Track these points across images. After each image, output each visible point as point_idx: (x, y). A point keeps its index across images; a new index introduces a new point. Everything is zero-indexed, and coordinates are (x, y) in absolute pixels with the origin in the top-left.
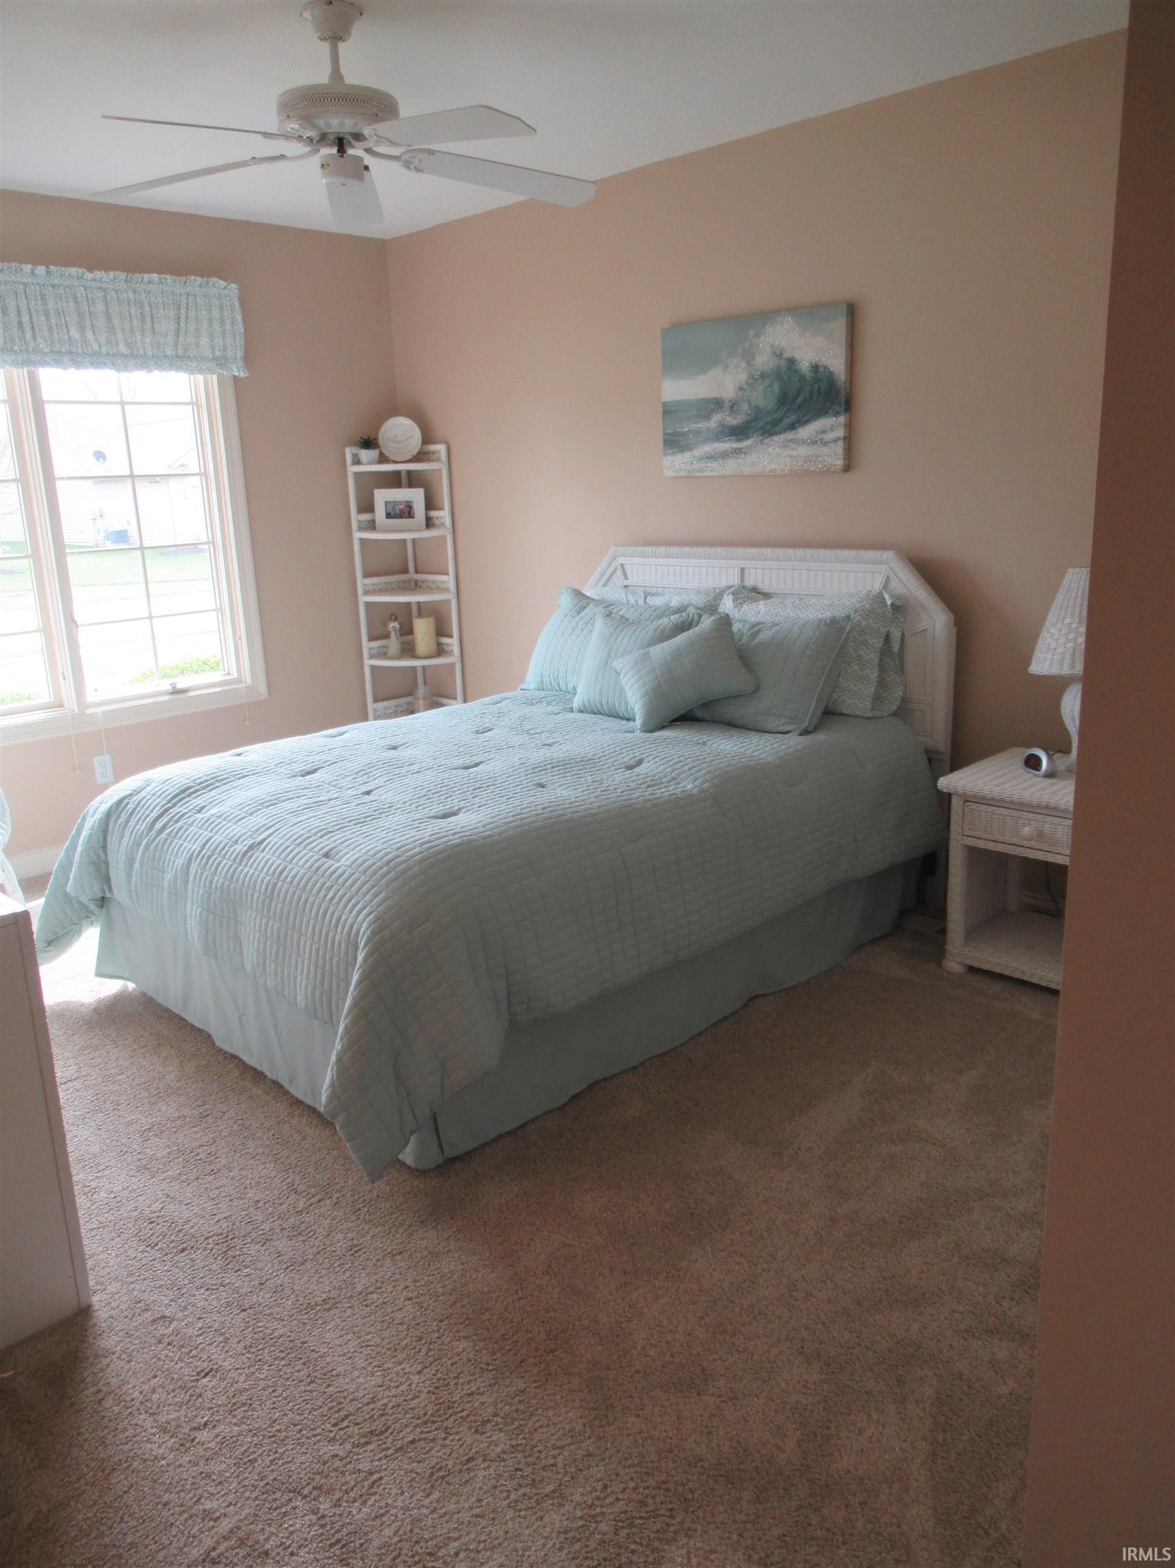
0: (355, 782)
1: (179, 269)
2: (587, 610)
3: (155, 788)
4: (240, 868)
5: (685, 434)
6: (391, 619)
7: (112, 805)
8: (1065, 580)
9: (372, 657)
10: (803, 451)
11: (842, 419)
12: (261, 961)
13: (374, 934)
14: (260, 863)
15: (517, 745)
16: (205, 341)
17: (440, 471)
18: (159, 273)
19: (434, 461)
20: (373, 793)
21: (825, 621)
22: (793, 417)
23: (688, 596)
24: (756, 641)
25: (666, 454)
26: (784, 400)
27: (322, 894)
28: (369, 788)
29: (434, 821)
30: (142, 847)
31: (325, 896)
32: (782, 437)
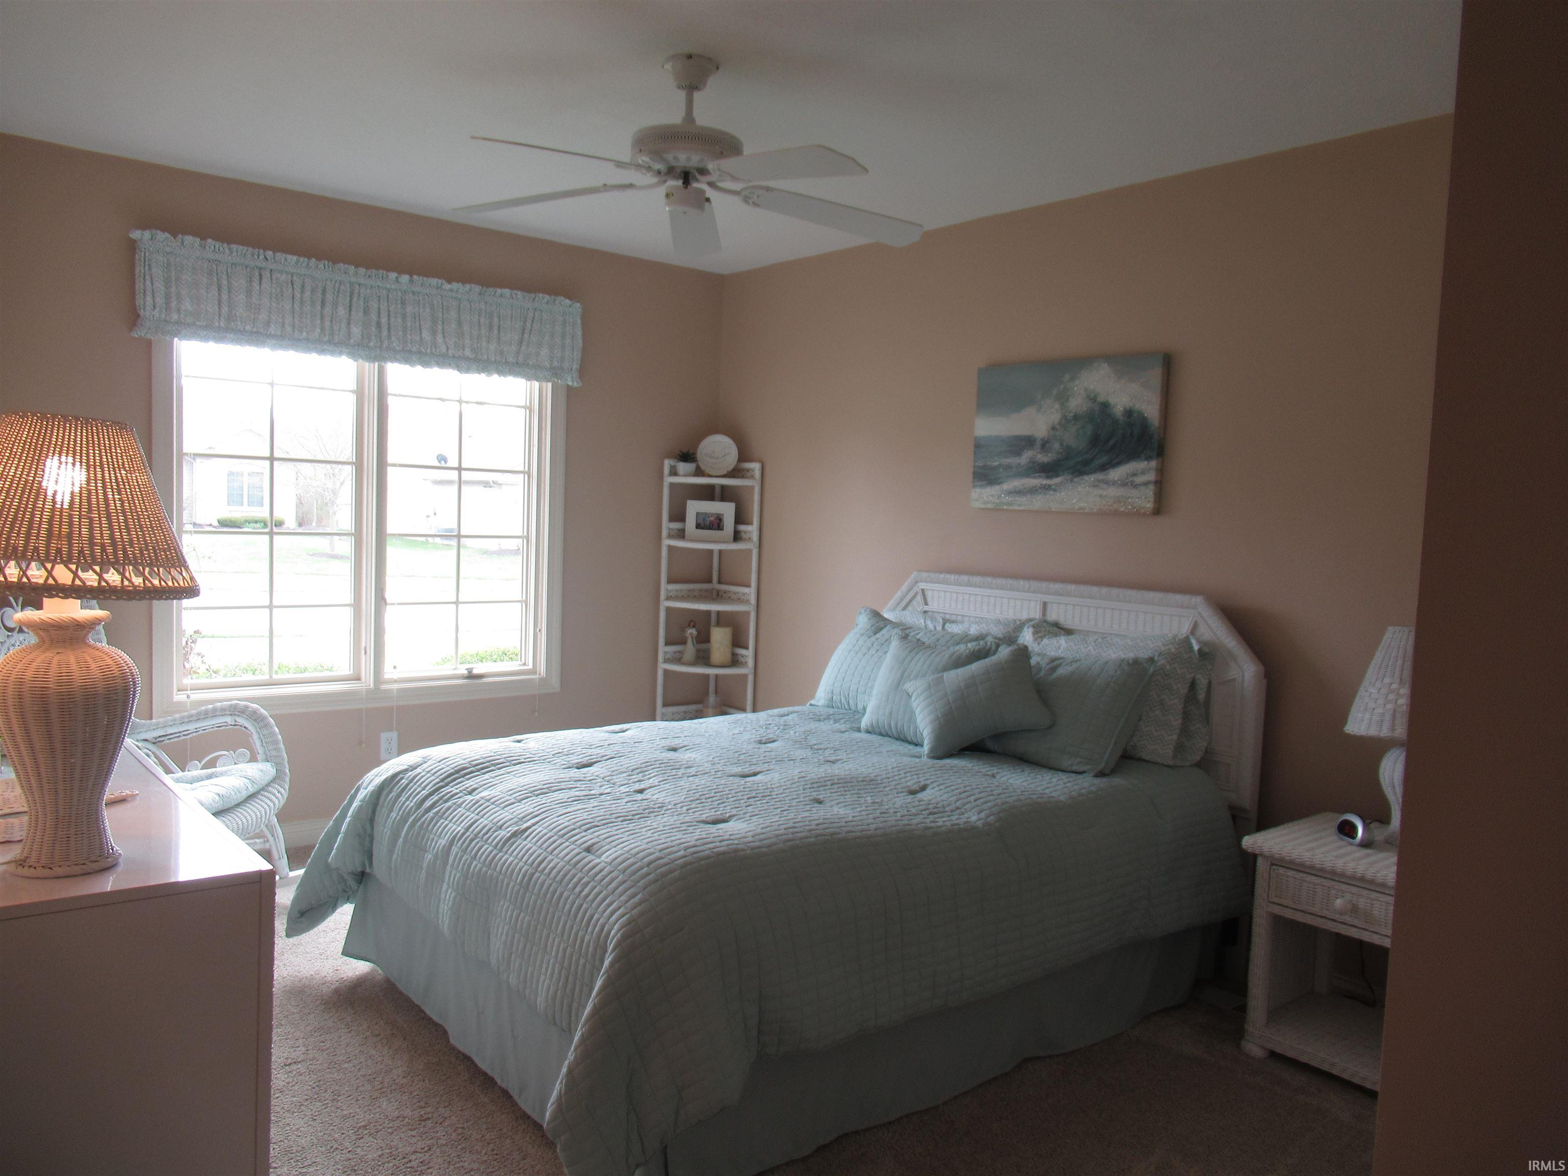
0: (629, 780)
1: (530, 287)
2: (884, 631)
3: (430, 766)
4: (500, 855)
5: (994, 469)
6: (689, 626)
7: (387, 778)
8: (1385, 638)
9: (666, 661)
10: (1113, 492)
11: (1153, 464)
12: (506, 956)
13: (624, 938)
14: (521, 851)
15: (798, 759)
16: (545, 352)
17: (752, 488)
18: (511, 288)
19: (747, 478)
20: (646, 792)
21: (1128, 663)
22: (1104, 459)
23: (987, 626)
24: (1055, 675)
25: (974, 486)
26: (1095, 441)
27: (578, 889)
28: (642, 786)
29: (702, 825)
30: (409, 823)
31: (580, 892)
32: (1092, 478)
